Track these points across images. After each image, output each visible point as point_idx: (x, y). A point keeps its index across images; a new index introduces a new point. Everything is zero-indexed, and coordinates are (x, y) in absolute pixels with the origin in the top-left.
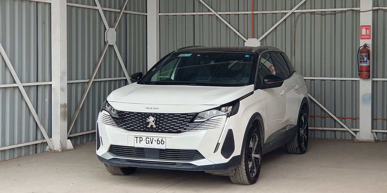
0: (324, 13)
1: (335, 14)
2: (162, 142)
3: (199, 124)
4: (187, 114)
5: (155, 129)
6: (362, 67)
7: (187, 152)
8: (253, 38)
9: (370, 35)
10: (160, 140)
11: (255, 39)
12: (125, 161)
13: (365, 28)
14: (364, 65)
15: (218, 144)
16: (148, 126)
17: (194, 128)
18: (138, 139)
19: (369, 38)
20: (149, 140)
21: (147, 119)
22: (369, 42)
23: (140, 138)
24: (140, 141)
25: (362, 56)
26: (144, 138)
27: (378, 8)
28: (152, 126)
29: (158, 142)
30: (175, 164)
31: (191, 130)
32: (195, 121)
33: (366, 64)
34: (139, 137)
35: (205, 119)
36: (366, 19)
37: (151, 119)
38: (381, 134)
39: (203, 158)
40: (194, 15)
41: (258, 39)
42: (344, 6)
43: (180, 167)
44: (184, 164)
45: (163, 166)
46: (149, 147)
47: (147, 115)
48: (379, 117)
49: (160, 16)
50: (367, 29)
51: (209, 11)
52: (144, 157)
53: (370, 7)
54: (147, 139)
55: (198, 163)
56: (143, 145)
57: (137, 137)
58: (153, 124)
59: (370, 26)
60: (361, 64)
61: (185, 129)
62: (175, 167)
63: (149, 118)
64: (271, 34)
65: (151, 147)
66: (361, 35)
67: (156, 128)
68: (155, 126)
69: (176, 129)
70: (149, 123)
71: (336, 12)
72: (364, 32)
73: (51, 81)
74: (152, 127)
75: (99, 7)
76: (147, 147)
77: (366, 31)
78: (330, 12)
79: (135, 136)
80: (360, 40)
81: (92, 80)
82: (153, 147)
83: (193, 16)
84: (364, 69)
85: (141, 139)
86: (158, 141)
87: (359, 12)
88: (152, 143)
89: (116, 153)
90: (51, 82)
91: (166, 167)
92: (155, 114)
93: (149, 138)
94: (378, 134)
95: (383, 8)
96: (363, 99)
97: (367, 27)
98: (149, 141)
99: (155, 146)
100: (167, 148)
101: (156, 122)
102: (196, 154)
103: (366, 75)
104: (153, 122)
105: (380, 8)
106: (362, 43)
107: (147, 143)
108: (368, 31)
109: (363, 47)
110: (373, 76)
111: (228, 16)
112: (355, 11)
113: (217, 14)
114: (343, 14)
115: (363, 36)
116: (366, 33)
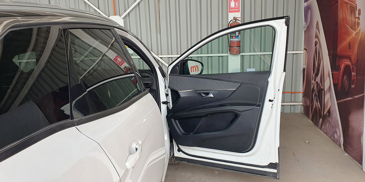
6: (232, 42)
8: (115, 15)
11: (118, 16)
22: (238, 15)
33: (237, 39)
41: (120, 16)
60: (231, 39)
64: (134, 11)
77: (235, 4)
80: (229, 13)
84: (236, 45)
103: (237, 51)
106: (231, 16)
109: (234, 21)
110: (241, 51)
115: (232, 9)
116: (235, 5)
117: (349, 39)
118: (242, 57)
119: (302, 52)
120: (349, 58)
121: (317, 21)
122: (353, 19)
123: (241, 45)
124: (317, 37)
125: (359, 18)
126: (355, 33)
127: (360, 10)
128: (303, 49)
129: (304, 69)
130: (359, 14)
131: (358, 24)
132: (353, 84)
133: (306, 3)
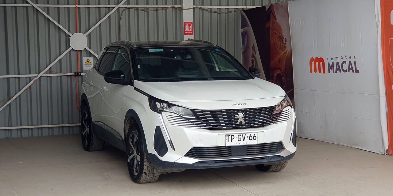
0: (146, 9)
1: (156, 11)
2: (254, 137)
3: (278, 116)
7: (272, 145)
9: (192, 31)
10: (252, 135)
11: (82, 34)
15: (291, 134)
16: (237, 123)
17: (276, 120)
18: (230, 137)
19: (192, 34)
20: (241, 137)
21: (236, 115)
22: (192, 37)
23: (231, 136)
24: (232, 139)
26: (236, 136)
27: (196, 6)
28: (241, 122)
29: (251, 138)
30: (264, 158)
31: (275, 122)
32: (274, 113)
34: (230, 135)
36: (188, 16)
37: (241, 115)
39: (284, 149)
40: (5, 7)
41: (84, 34)
42: (164, 3)
43: (270, 160)
44: (273, 157)
45: (255, 161)
46: (241, 144)
47: (237, 111)
50: (189, 25)
52: (231, 156)
53: (191, 5)
54: (239, 136)
55: (283, 154)
56: (235, 143)
57: (228, 136)
58: (242, 120)
59: (192, 22)
61: (270, 122)
62: (265, 161)
63: (238, 115)
65: (243, 144)
66: (185, 31)
67: (245, 124)
68: (244, 123)
69: (264, 123)
70: (238, 119)
71: (159, 8)
72: (187, 28)
74: (241, 124)
76: (238, 144)
77: (189, 27)
78: (152, 9)
79: (226, 135)
80: (184, 35)
82: (245, 144)
83: (3, 7)
85: (233, 137)
86: (250, 137)
87: (181, 9)
88: (244, 140)
91: (258, 163)
92: (245, 109)
93: (241, 135)
95: (200, 6)
97: (190, 24)
98: (241, 138)
99: (247, 142)
100: (259, 143)
102: (279, 146)
104: (243, 118)
106: (186, 37)
107: (239, 141)
108: (190, 27)
111: (46, 9)
112: (175, 8)
113: (36, 6)
114: (164, 11)
115: (187, 31)
116: (189, 29)
117: (278, 57)
120: (280, 69)
121: (253, 45)
122: (281, 44)
124: (253, 56)
125: (285, 44)
126: (283, 53)
127: (285, 39)
130: (286, 41)
131: (285, 47)
132: (284, 85)
133: (243, 29)
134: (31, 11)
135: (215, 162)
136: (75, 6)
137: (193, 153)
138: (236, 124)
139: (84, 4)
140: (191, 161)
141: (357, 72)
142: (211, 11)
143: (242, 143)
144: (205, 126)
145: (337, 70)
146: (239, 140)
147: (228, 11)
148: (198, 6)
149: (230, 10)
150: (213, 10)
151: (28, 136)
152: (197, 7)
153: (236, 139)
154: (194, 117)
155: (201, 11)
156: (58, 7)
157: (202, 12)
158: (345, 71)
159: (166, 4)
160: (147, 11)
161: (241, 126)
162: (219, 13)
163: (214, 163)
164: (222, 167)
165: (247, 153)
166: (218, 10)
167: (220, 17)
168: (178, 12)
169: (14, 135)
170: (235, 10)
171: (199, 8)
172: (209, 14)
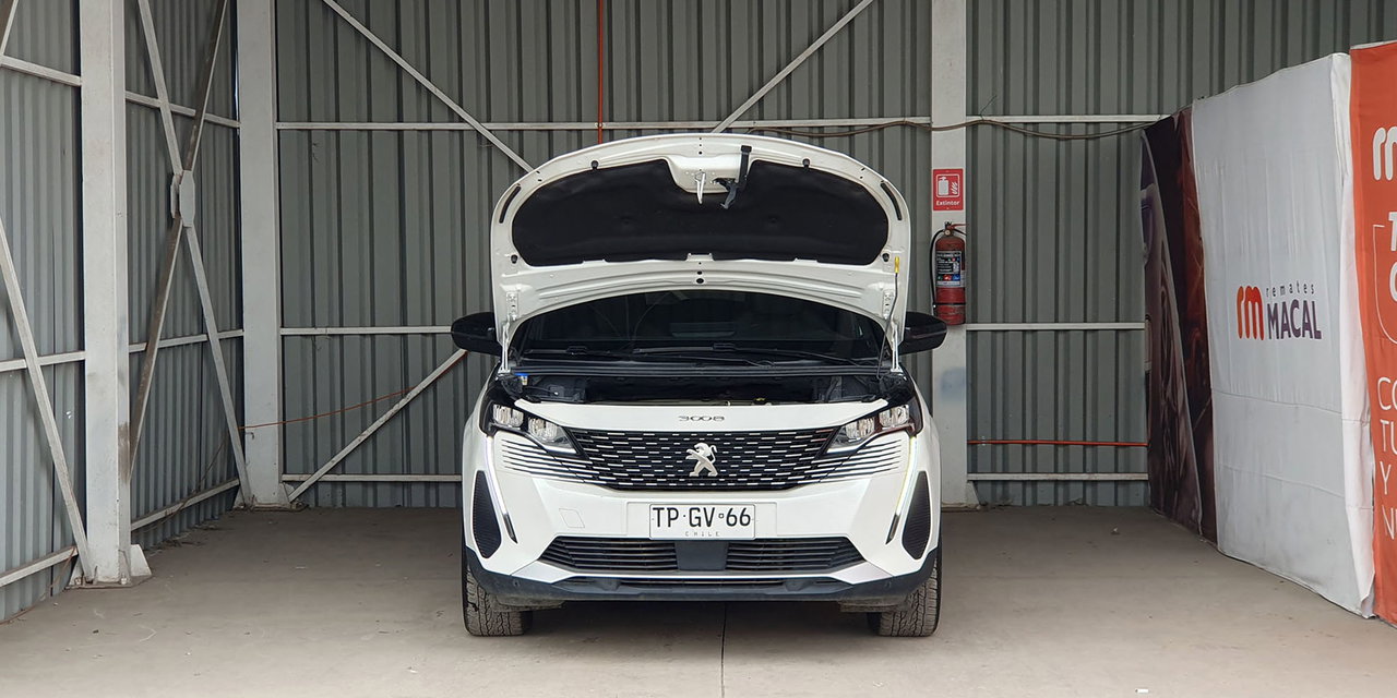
0: (816, 131)
1: (852, 135)
2: (744, 519)
3: (843, 461)
4: (812, 432)
5: (715, 479)
6: (944, 290)
9: (960, 199)
10: (737, 512)
12: (614, 584)
13: (948, 178)
14: (951, 284)
15: (896, 519)
16: (691, 474)
17: (831, 472)
18: (664, 514)
19: (959, 208)
20: (702, 514)
21: (689, 451)
22: (959, 217)
23: (669, 509)
24: (670, 519)
25: (946, 259)
26: (684, 510)
27: (979, 118)
28: (705, 471)
29: (732, 520)
30: (780, 583)
31: (824, 477)
32: (830, 451)
33: (958, 283)
34: (666, 507)
35: (856, 443)
36: (949, 151)
37: (703, 451)
38: (989, 485)
39: (860, 559)
40: (400, 132)
42: (875, 111)
43: (800, 590)
44: (811, 582)
45: (747, 590)
46: (699, 537)
47: (691, 439)
48: (983, 438)
49: (278, 130)
50: (952, 179)
51: (452, 116)
52: (676, 568)
53: (961, 116)
54: (693, 511)
55: (850, 575)
56: (680, 530)
57: (659, 510)
58: (710, 465)
59: (962, 170)
60: (941, 283)
61: (809, 477)
62: (783, 591)
63: (695, 449)
65: (706, 537)
66: (936, 199)
67: (718, 477)
68: (714, 473)
69: (784, 478)
70: (695, 462)
71: (856, 128)
72: (943, 187)
73: (83, 349)
74: (707, 477)
75: (162, 102)
76: (691, 536)
77: (950, 186)
78: (835, 130)
79: (653, 506)
80: (933, 211)
81: (158, 344)
82: (714, 537)
83: (396, 133)
84: (952, 298)
85: (673, 514)
86: (729, 515)
87: (928, 130)
88: (709, 524)
89: (576, 561)
90: (81, 353)
91: (757, 595)
92: (721, 434)
93: (701, 508)
94: (979, 485)
95: (994, 119)
96: (944, 386)
97: (952, 175)
98: (699, 518)
99: (721, 531)
100: (757, 537)
101: (718, 460)
102: (842, 551)
103: (957, 315)
104: (710, 458)
105: (984, 118)
106: (939, 220)
107: (692, 525)
109: (948, 233)
110: (969, 316)
111: (516, 135)
112: (913, 126)
113: (483, 129)
114: (876, 135)
115: (942, 200)
116: (950, 193)
117: (1196, 284)
118: (970, 336)
119: (1141, 325)
120: (1199, 324)
121: (1163, 244)
122: (1198, 241)
123: (969, 301)
124: (1163, 280)
128: (1143, 319)
129: (1147, 374)
133: (1145, 190)
134: (470, 143)
135: (623, 584)
136: (595, 125)
137: (560, 550)
138: (688, 477)
139: (625, 119)
140: (553, 574)
141: (1318, 335)
142: (1033, 131)
143: (703, 533)
144: (595, 477)
145: (1285, 327)
146: (694, 523)
147: (1094, 134)
148: (989, 118)
149: (1103, 129)
150: (1042, 129)
151: (454, 506)
152: (983, 122)
153: (683, 521)
154: (573, 451)
155: (1000, 133)
156: (550, 131)
157: (1005, 137)
158: (1297, 333)
159: (881, 116)
160: (819, 137)
161: (704, 484)
162: (1066, 139)
163: (617, 587)
164: (642, 599)
165: (728, 563)
166: (1091, 128)
167: (1069, 150)
168: (920, 137)
169: (418, 499)
170: (1123, 127)
171: (994, 125)
172: (1030, 141)
